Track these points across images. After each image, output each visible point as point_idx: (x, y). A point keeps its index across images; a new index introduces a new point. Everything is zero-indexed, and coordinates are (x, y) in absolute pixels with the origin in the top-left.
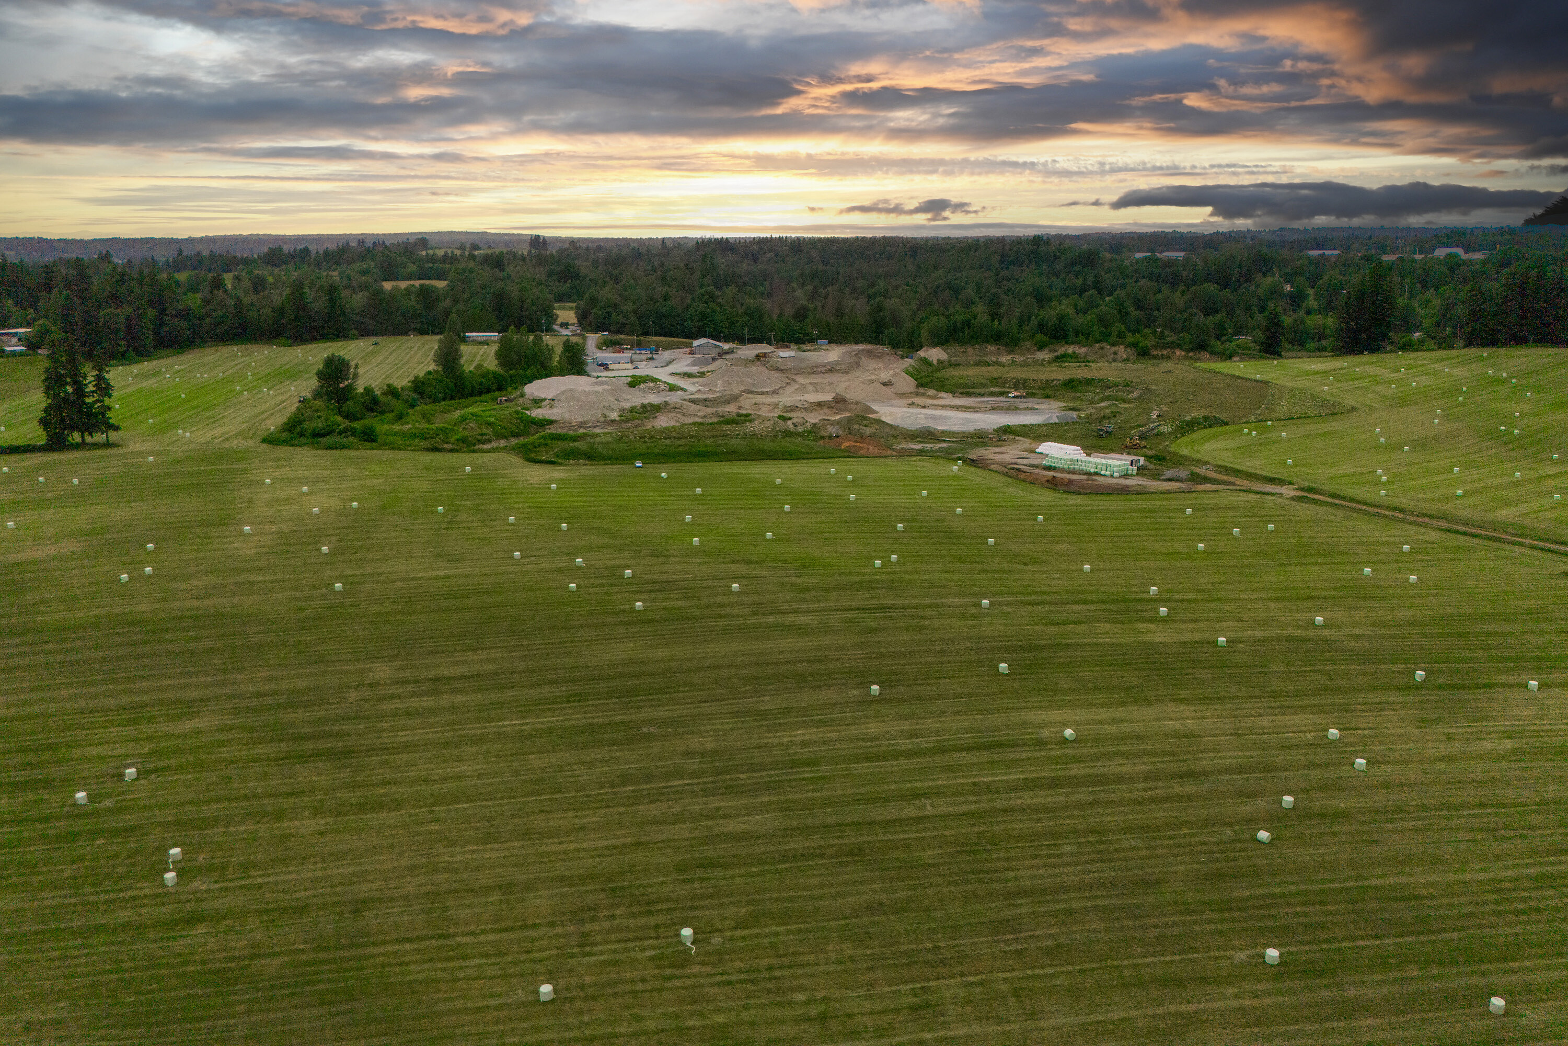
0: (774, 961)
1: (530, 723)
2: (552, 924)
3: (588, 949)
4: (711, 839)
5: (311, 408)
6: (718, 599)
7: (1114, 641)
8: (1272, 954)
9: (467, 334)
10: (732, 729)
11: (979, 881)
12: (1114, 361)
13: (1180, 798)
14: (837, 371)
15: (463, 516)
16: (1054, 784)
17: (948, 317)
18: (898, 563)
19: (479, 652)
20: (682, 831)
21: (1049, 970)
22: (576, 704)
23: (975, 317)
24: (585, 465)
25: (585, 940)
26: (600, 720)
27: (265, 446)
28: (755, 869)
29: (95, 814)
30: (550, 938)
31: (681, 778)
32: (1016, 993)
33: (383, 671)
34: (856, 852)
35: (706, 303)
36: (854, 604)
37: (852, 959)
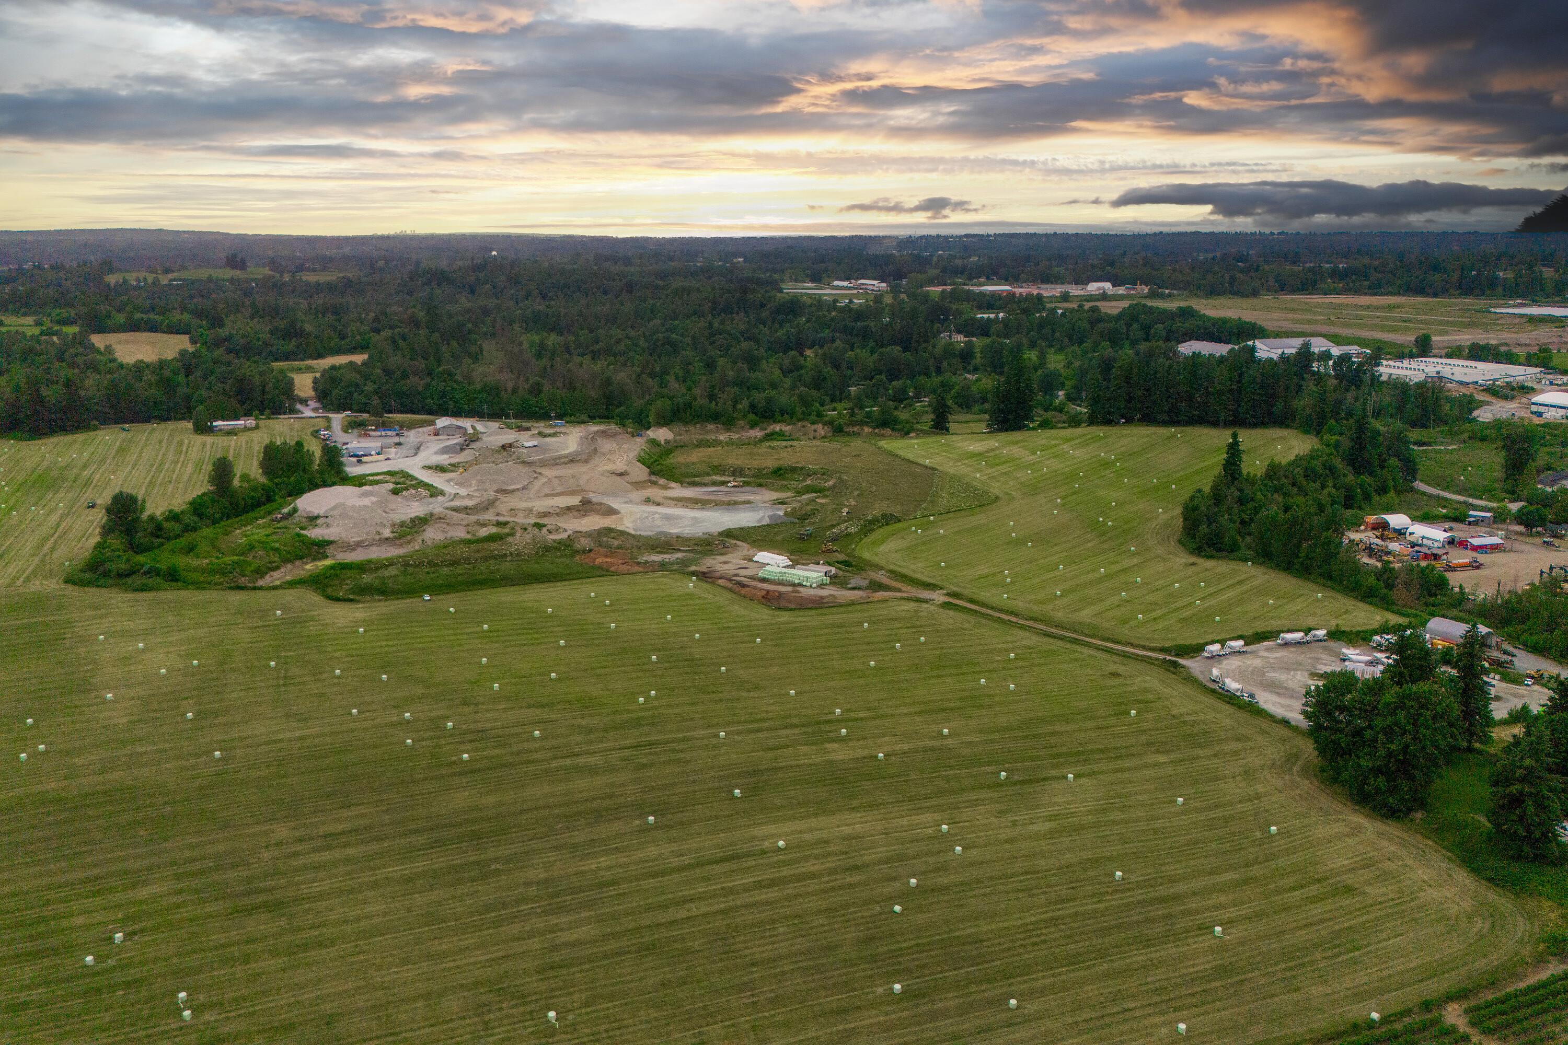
0: (608, 1026)
1: (406, 869)
2: (464, 1018)
3: (490, 1032)
4: (555, 948)
5: (109, 547)
6: (525, 745)
7: (810, 761)
8: (897, 987)
9: (215, 424)
10: (555, 861)
11: (729, 959)
12: (815, 438)
13: (850, 886)
14: (578, 461)
15: (294, 671)
16: (772, 883)
17: (671, 398)
18: (656, 697)
19: (353, 808)
20: (534, 944)
21: (772, 1012)
22: (438, 849)
23: (695, 399)
24: (380, 601)
25: (486, 1025)
26: (459, 861)
27: (70, 587)
28: (587, 966)
29: (104, 972)
30: (464, 1027)
31: (527, 904)
32: (754, 1029)
33: (282, 832)
34: (651, 947)
35: (445, 381)
36: (628, 742)
37: (656, 1019)
